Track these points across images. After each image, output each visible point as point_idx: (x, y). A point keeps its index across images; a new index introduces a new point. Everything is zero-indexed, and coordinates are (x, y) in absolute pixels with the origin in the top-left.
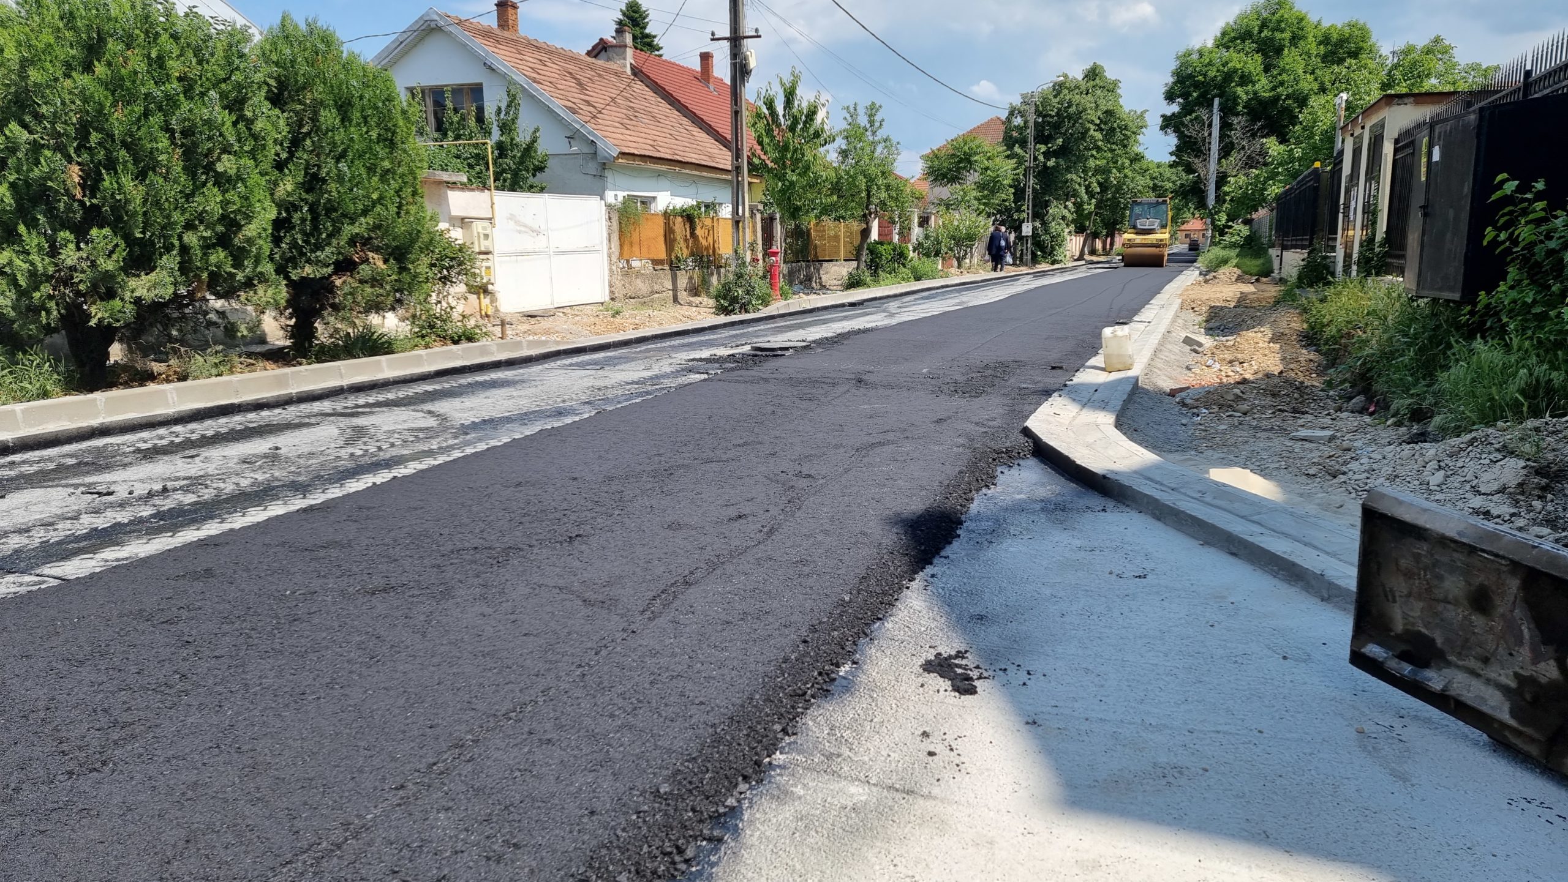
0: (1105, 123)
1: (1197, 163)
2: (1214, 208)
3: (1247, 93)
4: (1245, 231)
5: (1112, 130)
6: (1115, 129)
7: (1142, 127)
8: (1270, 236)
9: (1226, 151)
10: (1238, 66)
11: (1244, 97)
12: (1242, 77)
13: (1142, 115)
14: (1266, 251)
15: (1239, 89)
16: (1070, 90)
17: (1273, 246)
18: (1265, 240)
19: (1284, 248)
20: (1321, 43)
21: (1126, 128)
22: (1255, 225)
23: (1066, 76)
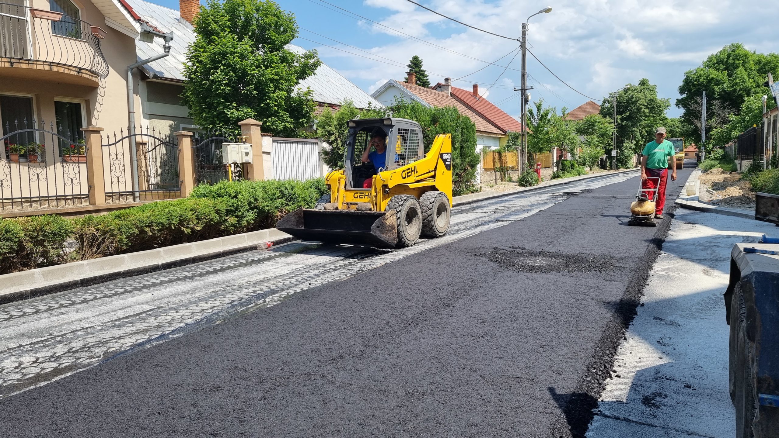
0: (650, 105)
1: (696, 122)
2: (706, 142)
3: (720, 89)
4: (721, 152)
5: (653, 108)
6: (655, 107)
7: (668, 106)
8: (735, 154)
9: (710, 115)
10: (715, 77)
11: (718, 91)
12: (717, 81)
13: (668, 101)
14: (733, 162)
15: (715, 87)
16: (632, 91)
17: (737, 159)
18: (732, 156)
19: (742, 159)
20: (756, 64)
21: (660, 106)
22: (727, 150)
23: (630, 85)
